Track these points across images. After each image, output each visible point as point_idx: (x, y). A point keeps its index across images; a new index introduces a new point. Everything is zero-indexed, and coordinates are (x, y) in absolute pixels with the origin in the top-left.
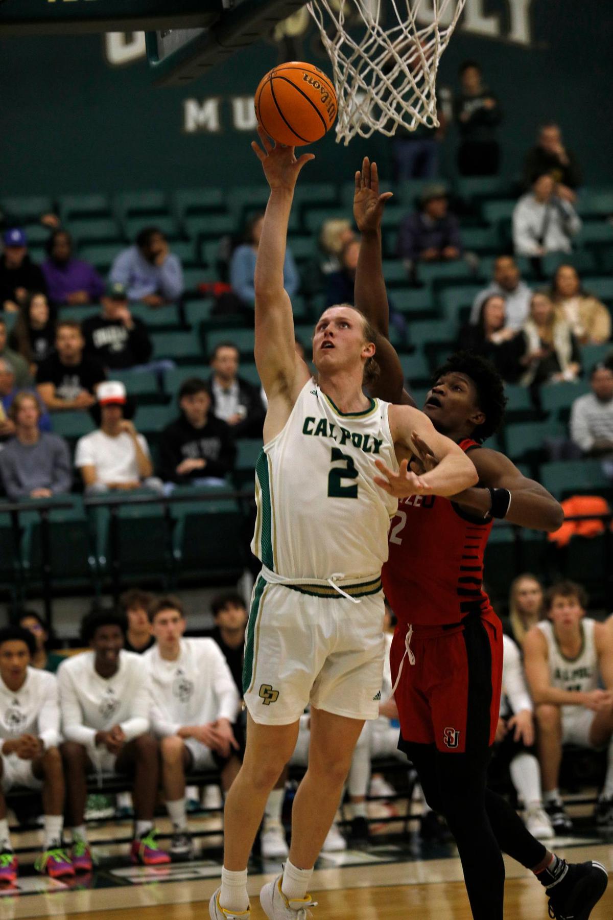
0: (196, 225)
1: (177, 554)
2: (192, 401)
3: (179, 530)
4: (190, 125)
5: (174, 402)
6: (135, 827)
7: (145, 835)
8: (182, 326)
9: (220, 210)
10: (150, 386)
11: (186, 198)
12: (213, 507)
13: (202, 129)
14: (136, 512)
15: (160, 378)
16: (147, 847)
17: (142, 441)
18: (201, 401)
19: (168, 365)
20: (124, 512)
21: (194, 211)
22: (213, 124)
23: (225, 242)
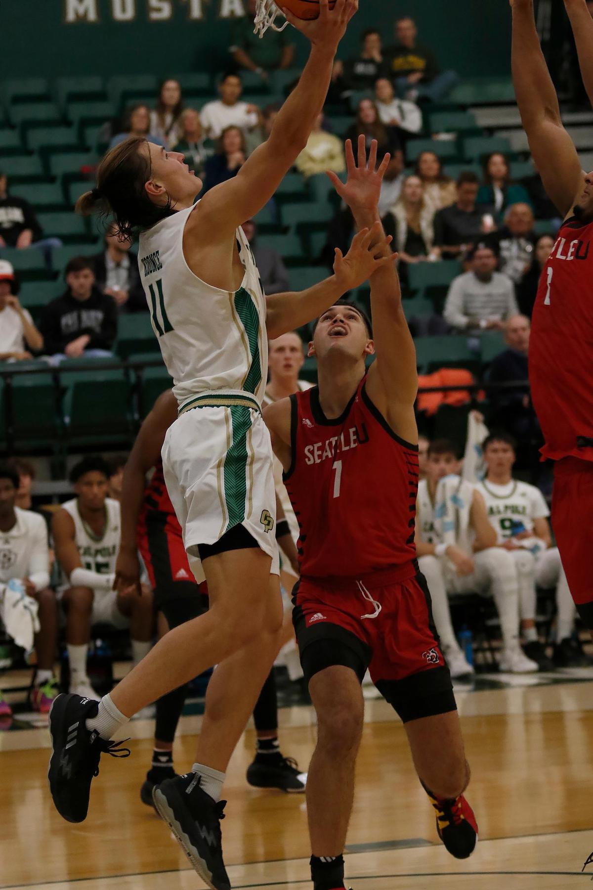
0: (77, 111)
1: (67, 420)
2: (77, 277)
3: (68, 398)
4: (71, 16)
5: (61, 278)
6: (35, 676)
7: (44, 683)
8: (67, 207)
9: (100, 96)
10: (38, 262)
11: (67, 85)
12: (101, 376)
13: (82, 20)
14: (28, 381)
15: (48, 254)
16: (44, 695)
17: (27, 315)
18: (86, 277)
19: (56, 243)
20: (17, 381)
21: (76, 97)
22: (92, 16)
23: (107, 126)
